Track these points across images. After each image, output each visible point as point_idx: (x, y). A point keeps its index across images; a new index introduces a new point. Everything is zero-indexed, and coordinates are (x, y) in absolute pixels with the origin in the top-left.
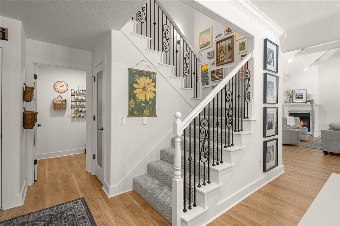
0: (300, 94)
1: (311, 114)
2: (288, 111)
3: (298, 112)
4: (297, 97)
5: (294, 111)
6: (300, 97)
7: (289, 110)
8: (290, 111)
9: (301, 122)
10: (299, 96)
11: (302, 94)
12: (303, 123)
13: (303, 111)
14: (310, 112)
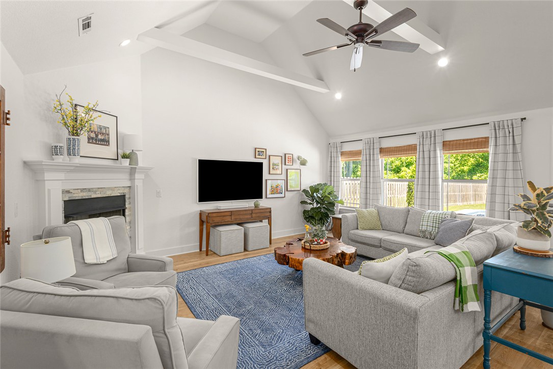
0: (101, 127)
1: (127, 196)
2: (63, 192)
3: (95, 192)
4: (93, 135)
5: (83, 190)
6: (99, 138)
7: (67, 188)
10: (97, 136)
11: (105, 128)
13: (109, 189)
14: (126, 191)
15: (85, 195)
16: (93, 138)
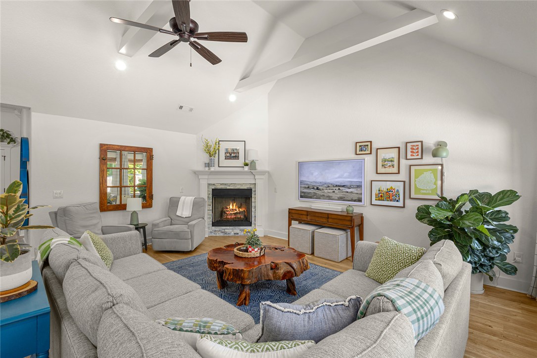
0: (233, 150)
1: (253, 190)
2: (209, 184)
3: (229, 186)
4: (228, 155)
5: (221, 184)
6: (232, 155)
7: (213, 183)
8: (214, 185)
9: (235, 205)
10: (231, 155)
11: (236, 149)
12: (239, 208)
13: (239, 184)
14: (252, 186)
15: (223, 187)
16: (228, 156)
